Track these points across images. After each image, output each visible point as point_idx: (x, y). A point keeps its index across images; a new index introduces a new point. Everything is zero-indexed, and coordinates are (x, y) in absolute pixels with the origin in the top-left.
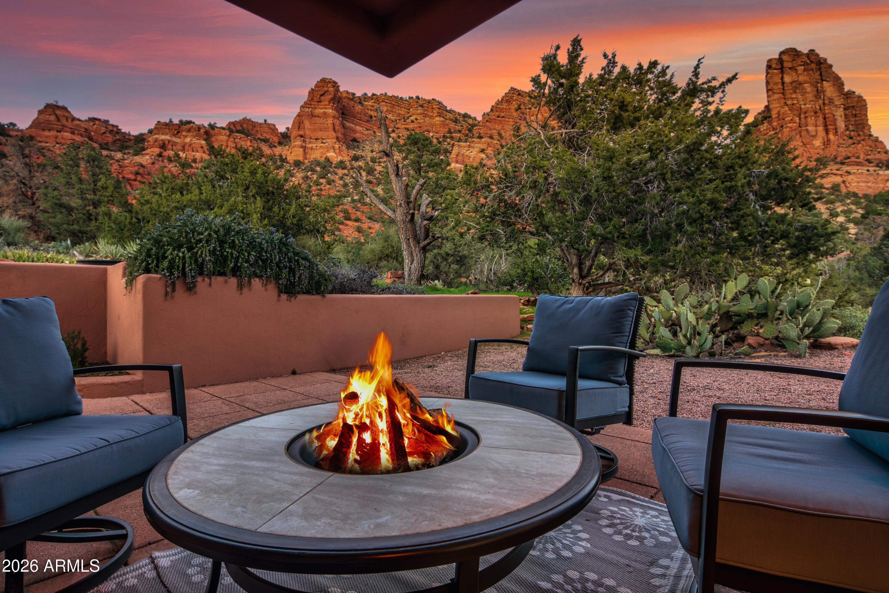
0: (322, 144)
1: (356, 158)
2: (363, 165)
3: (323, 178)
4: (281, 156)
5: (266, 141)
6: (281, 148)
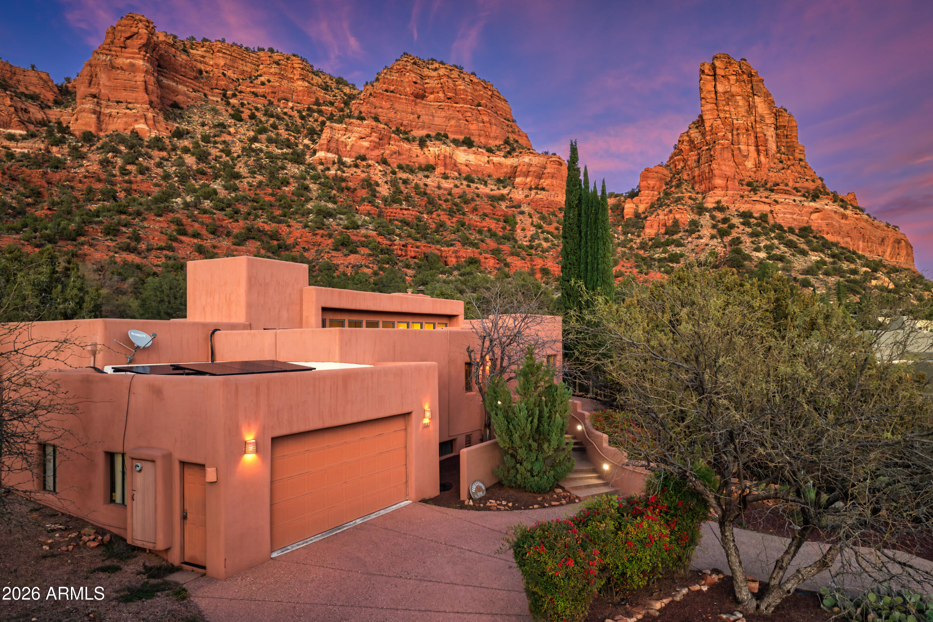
0: (127, 111)
1: (179, 134)
2: (191, 146)
3: (133, 163)
4: (59, 123)
5: (34, 98)
6: (59, 110)
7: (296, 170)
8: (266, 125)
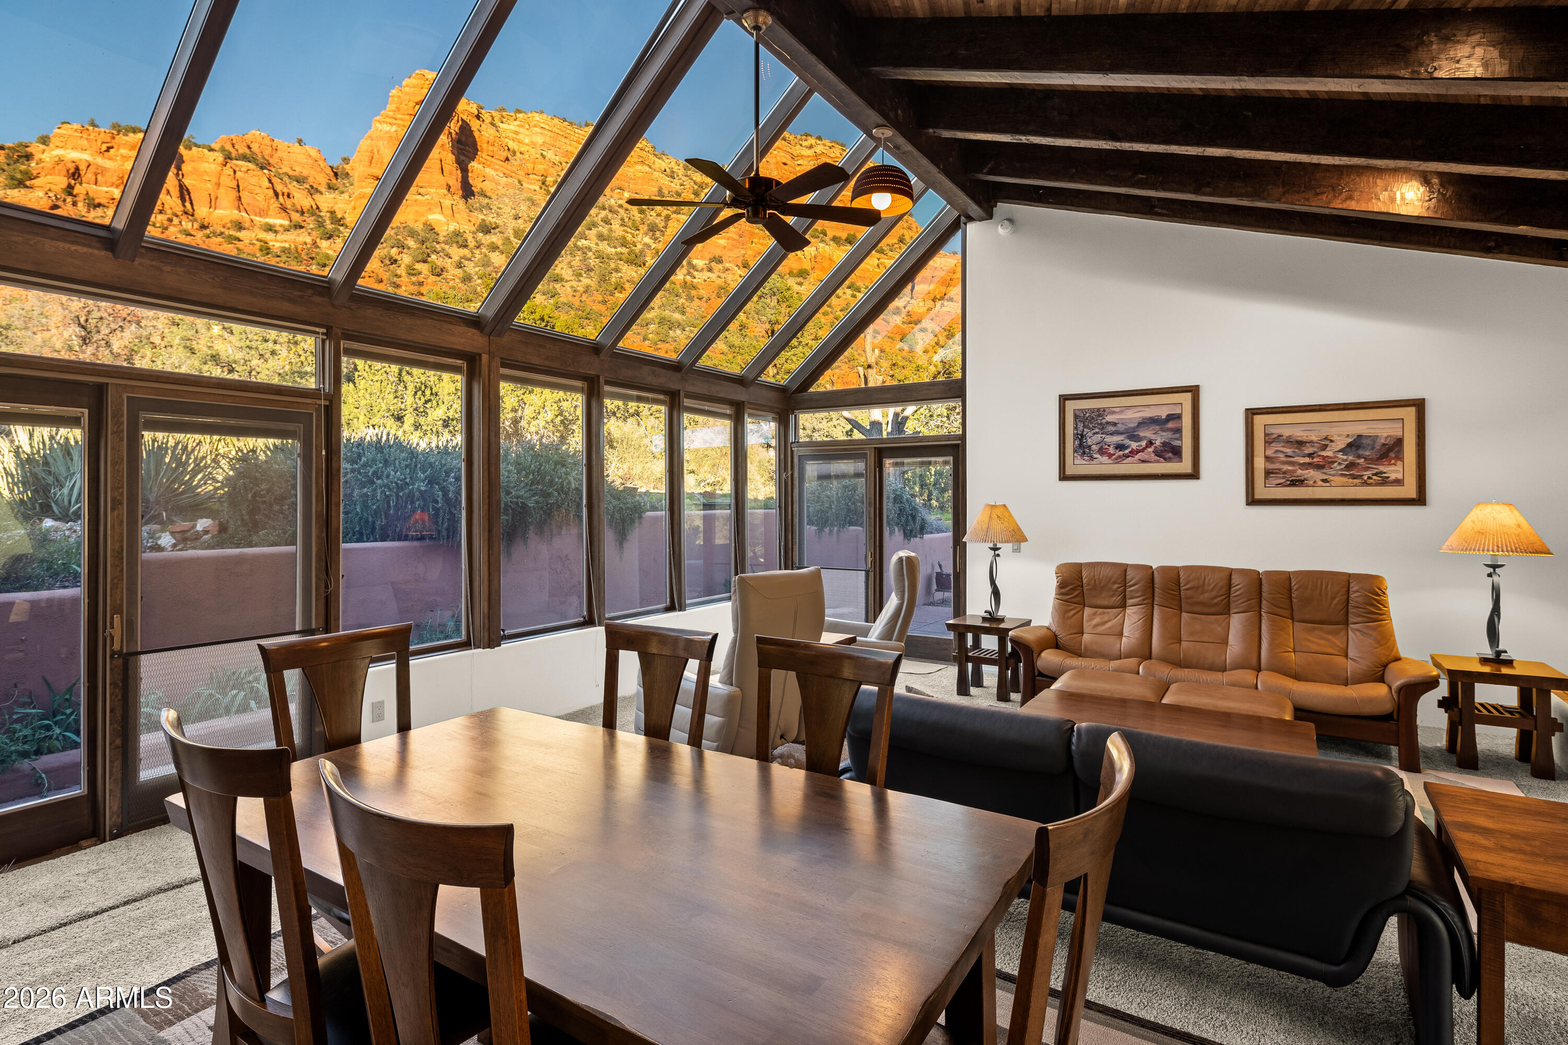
0: (419, 197)
1: (486, 229)
2: (500, 243)
3: (425, 261)
4: (332, 213)
5: (300, 180)
6: (332, 196)
7: (634, 274)
8: (596, 219)
